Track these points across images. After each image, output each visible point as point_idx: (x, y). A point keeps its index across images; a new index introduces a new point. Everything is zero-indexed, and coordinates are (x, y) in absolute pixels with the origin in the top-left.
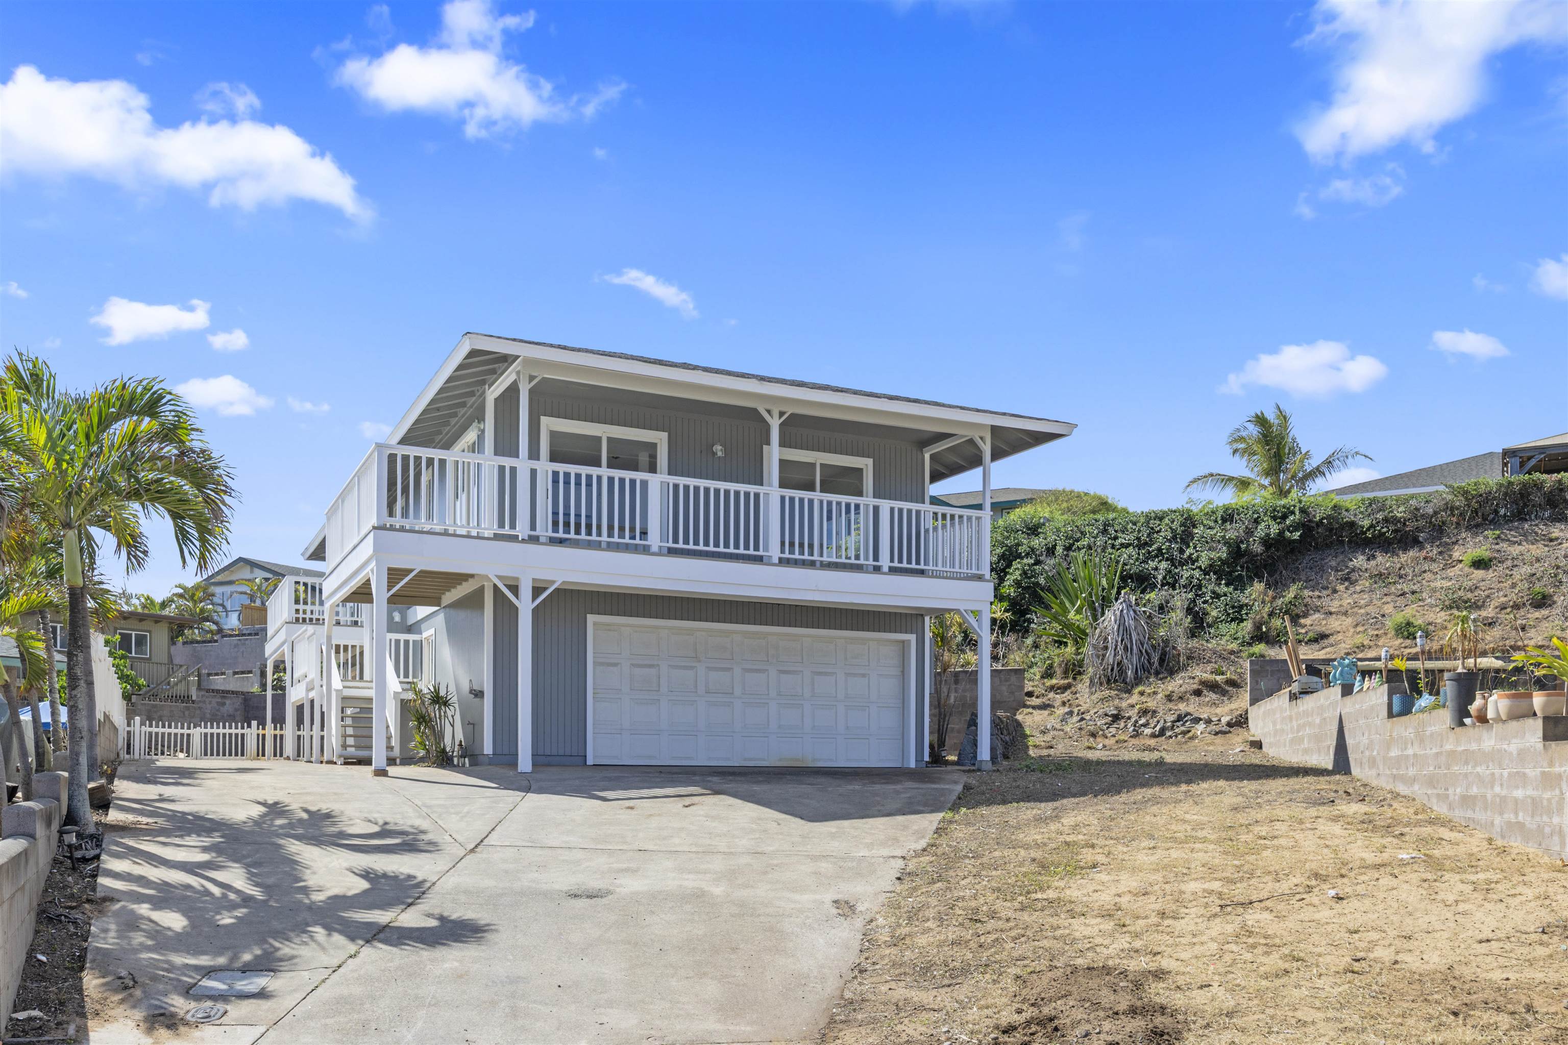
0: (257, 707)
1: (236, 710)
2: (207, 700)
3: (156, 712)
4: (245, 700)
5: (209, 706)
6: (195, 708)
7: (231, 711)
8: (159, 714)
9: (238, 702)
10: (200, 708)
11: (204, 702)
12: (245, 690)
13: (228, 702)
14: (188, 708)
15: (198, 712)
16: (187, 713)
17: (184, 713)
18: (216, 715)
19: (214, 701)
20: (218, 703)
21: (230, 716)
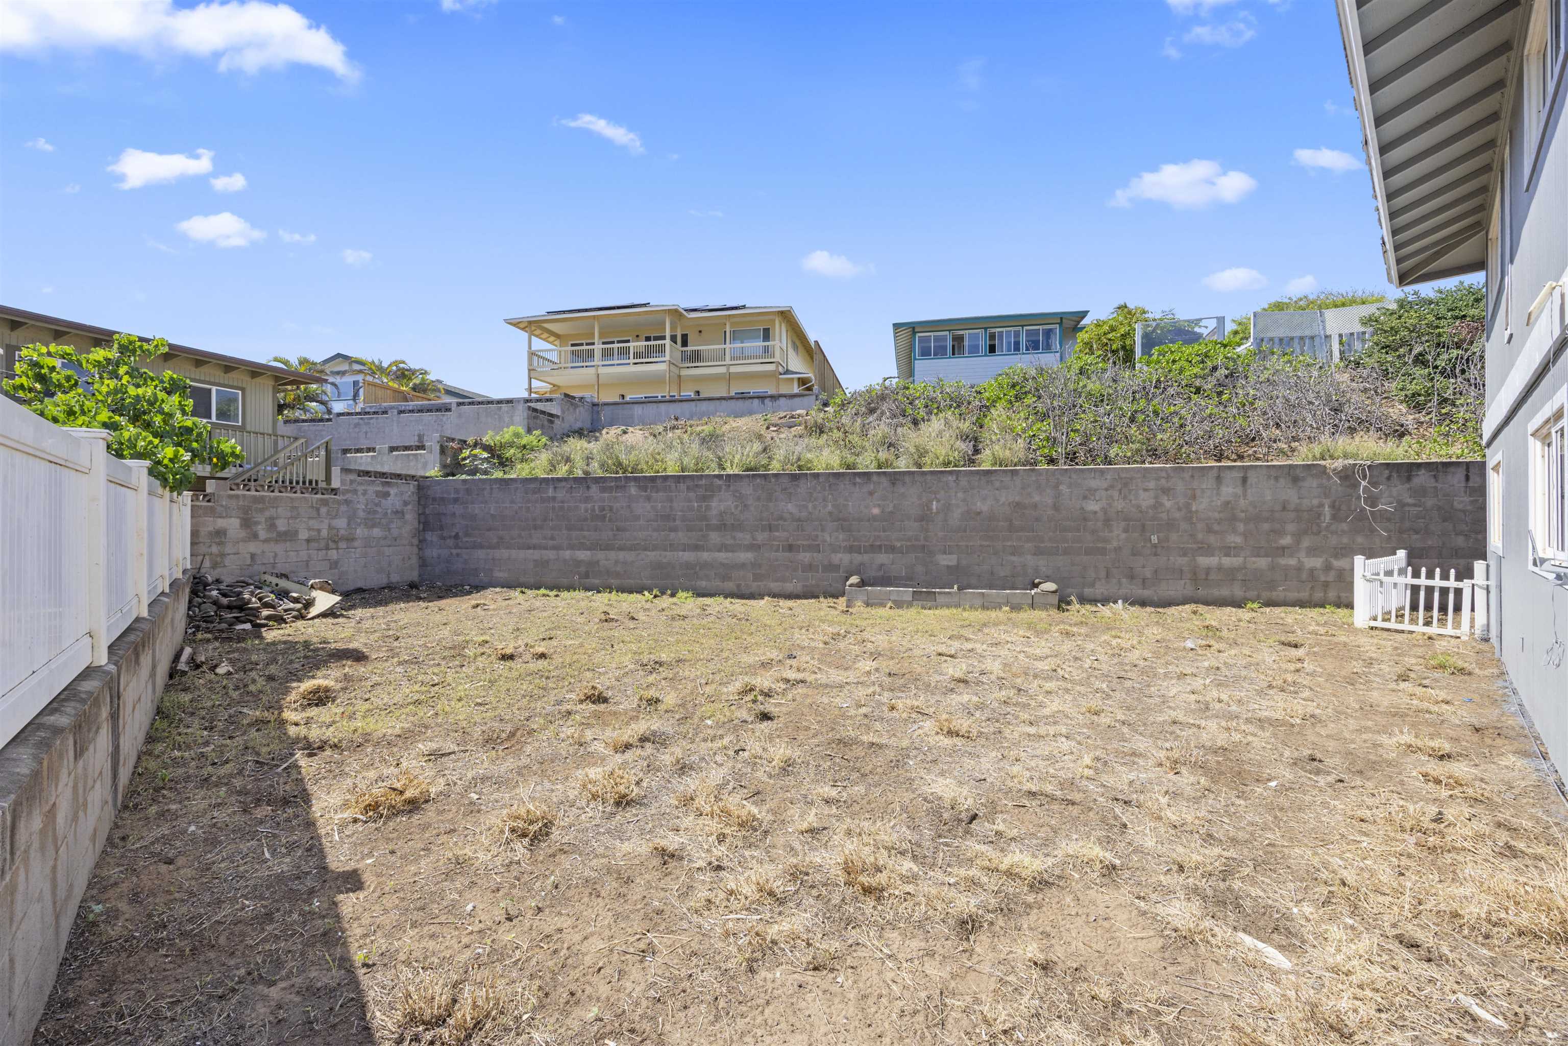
0: (442, 499)
1: (406, 503)
2: (360, 489)
3: (262, 510)
4: (420, 488)
5: (362, 499)
6: (339, 503)
7: (398, 506)
8: (267, 514)
9: (410, 488)
10: (347, 502)
11: (355, 492)
12: (421, 473)
13: (393, 491)
14: (325, 503)
15: (343, 508)
16: (323, 510)
17: (318, 510)
18: (375, 512)
19: (372, 489)
20: (378, 494)
21: (397, 512)
